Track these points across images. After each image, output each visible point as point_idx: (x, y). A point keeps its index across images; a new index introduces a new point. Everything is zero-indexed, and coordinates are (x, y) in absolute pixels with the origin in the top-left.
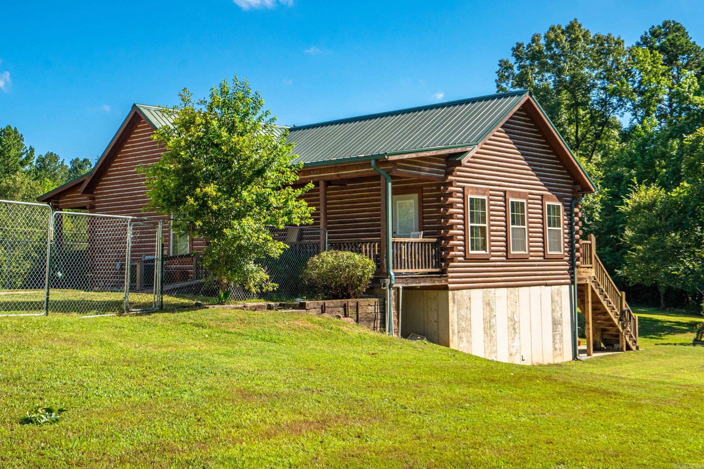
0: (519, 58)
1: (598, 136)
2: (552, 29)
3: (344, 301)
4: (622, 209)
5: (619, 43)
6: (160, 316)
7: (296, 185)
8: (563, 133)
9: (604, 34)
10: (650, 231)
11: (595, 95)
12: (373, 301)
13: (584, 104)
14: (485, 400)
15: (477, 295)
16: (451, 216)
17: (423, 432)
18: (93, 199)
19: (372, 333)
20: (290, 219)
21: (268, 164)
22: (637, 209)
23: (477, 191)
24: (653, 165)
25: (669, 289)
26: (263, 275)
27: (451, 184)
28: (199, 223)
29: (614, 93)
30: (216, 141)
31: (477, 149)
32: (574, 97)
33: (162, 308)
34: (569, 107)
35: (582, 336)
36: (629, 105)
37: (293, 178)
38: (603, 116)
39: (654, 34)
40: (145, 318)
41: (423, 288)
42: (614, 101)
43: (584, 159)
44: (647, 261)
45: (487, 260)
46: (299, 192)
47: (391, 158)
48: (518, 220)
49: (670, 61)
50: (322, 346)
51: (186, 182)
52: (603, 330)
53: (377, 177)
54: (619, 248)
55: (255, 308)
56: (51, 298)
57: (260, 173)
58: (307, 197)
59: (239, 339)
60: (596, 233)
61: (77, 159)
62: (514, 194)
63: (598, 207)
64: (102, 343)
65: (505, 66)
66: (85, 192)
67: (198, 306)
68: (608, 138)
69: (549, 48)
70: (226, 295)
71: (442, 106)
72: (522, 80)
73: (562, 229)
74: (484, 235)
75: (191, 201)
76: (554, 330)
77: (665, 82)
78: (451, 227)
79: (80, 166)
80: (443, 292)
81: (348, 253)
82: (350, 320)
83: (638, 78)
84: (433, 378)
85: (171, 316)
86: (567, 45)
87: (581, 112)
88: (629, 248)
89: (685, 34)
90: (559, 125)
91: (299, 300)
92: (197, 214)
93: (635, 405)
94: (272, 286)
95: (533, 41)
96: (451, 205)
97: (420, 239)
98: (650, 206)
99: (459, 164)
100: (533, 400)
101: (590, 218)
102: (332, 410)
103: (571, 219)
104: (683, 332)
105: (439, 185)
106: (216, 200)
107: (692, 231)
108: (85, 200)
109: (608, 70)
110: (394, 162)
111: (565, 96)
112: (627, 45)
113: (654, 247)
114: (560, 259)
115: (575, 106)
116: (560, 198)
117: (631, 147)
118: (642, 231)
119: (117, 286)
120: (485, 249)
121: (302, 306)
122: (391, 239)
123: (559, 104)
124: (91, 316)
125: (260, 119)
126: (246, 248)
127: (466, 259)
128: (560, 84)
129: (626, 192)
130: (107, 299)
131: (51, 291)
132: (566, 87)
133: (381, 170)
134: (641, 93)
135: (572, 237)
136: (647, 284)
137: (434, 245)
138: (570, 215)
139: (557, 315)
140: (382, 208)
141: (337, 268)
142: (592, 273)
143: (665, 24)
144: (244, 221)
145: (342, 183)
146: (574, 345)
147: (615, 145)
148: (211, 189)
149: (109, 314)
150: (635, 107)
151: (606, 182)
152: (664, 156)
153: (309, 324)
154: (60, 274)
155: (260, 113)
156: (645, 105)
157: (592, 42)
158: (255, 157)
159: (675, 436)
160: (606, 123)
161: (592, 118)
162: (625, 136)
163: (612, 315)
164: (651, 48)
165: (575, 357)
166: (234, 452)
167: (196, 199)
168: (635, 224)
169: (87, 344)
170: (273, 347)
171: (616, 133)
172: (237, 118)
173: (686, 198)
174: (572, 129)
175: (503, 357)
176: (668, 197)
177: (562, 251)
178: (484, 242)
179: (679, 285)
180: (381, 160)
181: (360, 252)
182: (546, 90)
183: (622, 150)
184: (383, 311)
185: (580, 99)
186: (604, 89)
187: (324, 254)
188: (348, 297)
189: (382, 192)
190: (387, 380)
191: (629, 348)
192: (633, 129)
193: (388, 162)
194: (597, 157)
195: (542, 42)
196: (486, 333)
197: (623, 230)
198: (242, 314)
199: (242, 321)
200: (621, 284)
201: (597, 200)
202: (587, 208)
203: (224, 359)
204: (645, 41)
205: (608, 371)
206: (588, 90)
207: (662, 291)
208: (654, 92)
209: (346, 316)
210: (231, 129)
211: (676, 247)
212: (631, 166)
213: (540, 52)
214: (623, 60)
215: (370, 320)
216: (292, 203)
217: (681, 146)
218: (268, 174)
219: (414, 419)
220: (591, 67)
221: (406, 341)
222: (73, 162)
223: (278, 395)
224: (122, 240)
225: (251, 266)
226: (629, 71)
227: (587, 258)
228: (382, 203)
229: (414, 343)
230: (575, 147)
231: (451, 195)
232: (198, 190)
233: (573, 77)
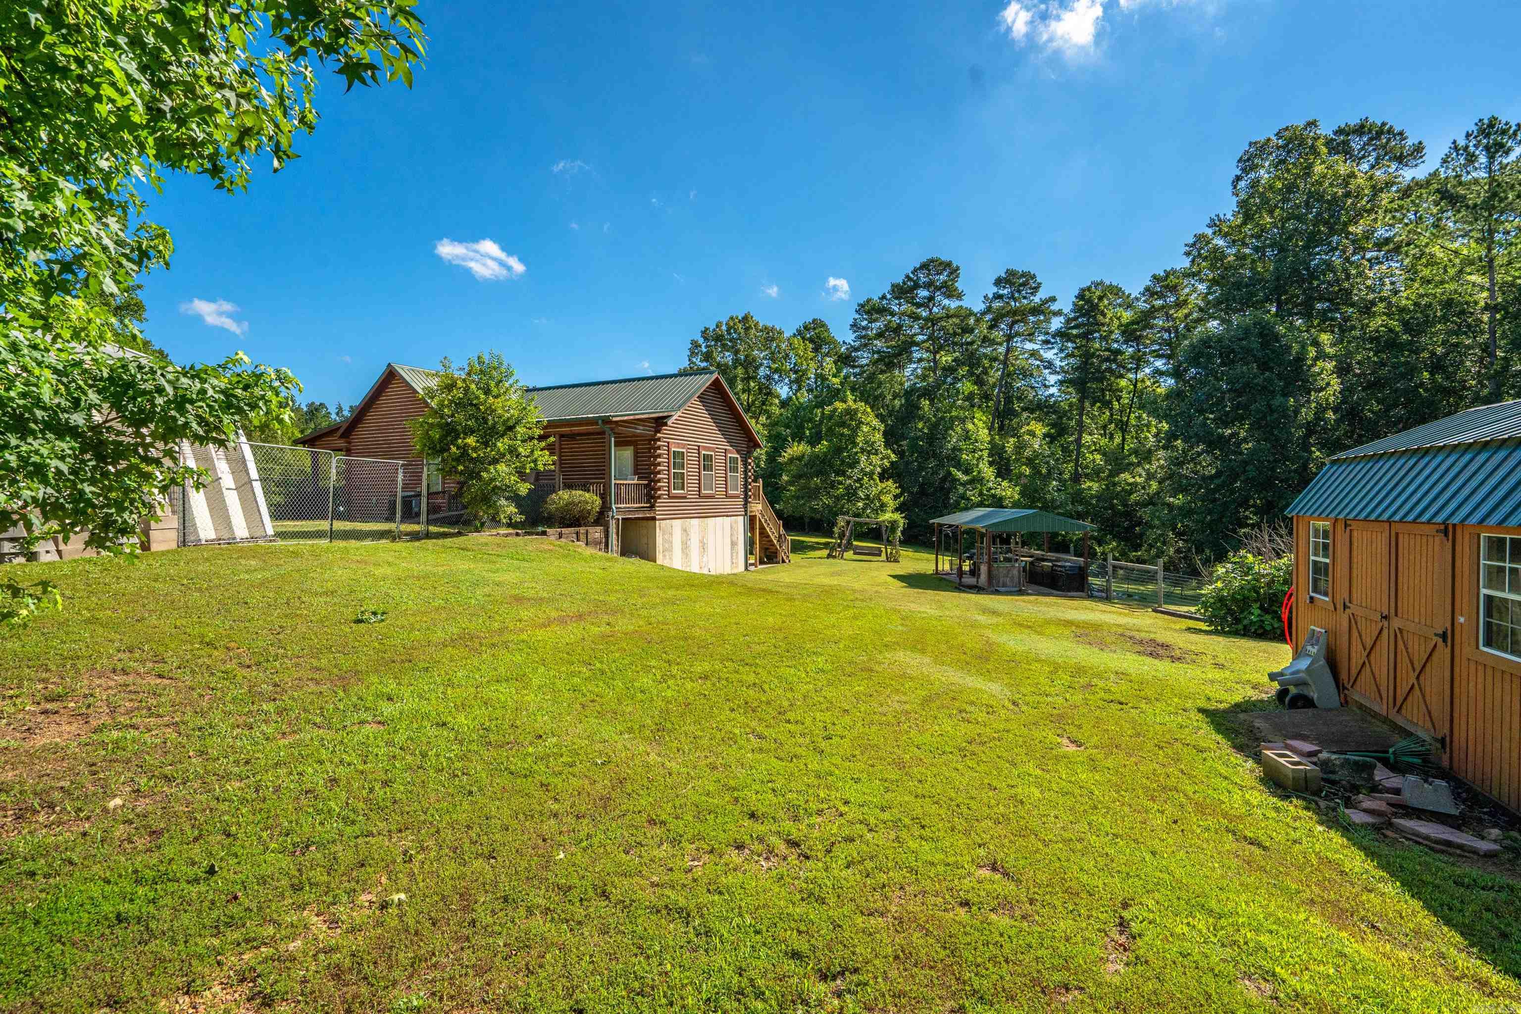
0: (706, 339)
1: (764, 404)
2: (732, 318)
3: (577, 529)
4: (780, 460)
5: (780, 333)
6: (430, 543)
7: (541, 438)
8: (739, 399)
9: (770, 325)
10: (800, 477)
11: (762, 372)
12: (599, 529)
13: (754, 378)
14: (689, 598)
15: (677, 523)
16: (659, 464)
17: (653, 620)
18: (350, 443)
19: (600, 553)
20: (536, 465)
21: (518, 422)
22: (792, 460)
23: (678, 445)
24: (803, 428)
25: (812, 518)
26: (512, 509)
27: (659, 439)
28: (461, 468)
29: (776, 371)
30: (475, 402)
31: (679, 413)
32: (747, 372)
33: (428, 536)
34: (743, 380)
35: (751, 553)
36: (787, 380)
37: (538, 432)
38: (767, 388)
39: (806, 328)
40: (417, 544)
41: (636, 519)
42: (776, 377)
43: (754, 421)
44: (798, 498)
45: (685, 498)
46: (543, 444)
47: (615, 419)
48: (708, 468)
49: (816, 350)
50: (564, 563)
51: (448, 433)
52: (767, 549)
53: (603, 433)
54: (777, 489)
55: (507, 535)
56: (335, 527)
57: (511, 428)
58: (550, 448)
59: (499, 559)
60: (762, 477)
61: (313, 403)
62: (705, 448)
63: (764, 457)
64: (389, 564)
65: (695, 345)
66: (342, 437)
67: (459, 534)
68: (771, 404)
69: (729, 333)
70: (483, 524)
71: (652, 378)
72: (708, 357)
73: (740, 475)
74: (683, 479)
75: (454, 449)
76: (732, 549)
77: (812, 365)
78: (659, 472)
79: (316, 410)
80: (651, 523)
81: (581, 492)
82: (582, 544)
83: (793, 360)
84: (650, 585)
85: (440, 542)
86: (742, 331)
87: (752, 384)
88: (785, 489)
89: (827, 330)
90: (736, 394)
91: (540, 529)
92: (458, 460)
93: (790, 599)
94: (519, 518)
95: (717, 326)
96: (659, 456)
97: (636, 482)
98: (800, 458)
99: (666, 424)
100: (722, 598)
101: (758, 466)
102: (584, 608)
103: (746, 468)
104: (820, 549)
105: (650, 440)
106: (475, 449)
107: (829, 476)
108: (341, 443)
109: (772, 353)
110: (616, 422)
111: (740, 371)
112: (787, 335)
113: (803, 488)
114: (738, 497)
115: (747, 379)
116: (738, 452)
117: (787, 413)
118: (794, 477)
119: (390, 518)
120: (683, 489)
121: (544, 533)
122: (613, 482)
123: (736, 377)
124: (368, 543)
125: (511, 386)
126: (500, 488)
127: (670, 497)
128: (736, 361)
129: (783, 448)
130: (375, 528)
131: (335, 522)
132: (741, 364)
133: (607, 427)
134: (796, 372)
135: (746, 481)
136: (797, 515)
137: (646, 486)
138: (745, 464)
139: (735, 539)
140: (607, 456)
141: (572, 503)
142: (760, 507)
143: (814, 321)
144: (498, 467)
145: (572, 437)
146: (746, 559)
147: (776, 410)
148: (471, 441)
149: (384, 541)
150: (791, 382)
151: (770, 438)
152: (810, 420)
153: (551, 547)
154: (342, 509)
155: (511, 381)
156: (798, 381)
157: (761, 331)
158: (507, 415)
159: (816, 617)
160: (770, 394)
161: (760, 389)
162: (784, 404)
163: (773, 538)
164: (803, 338)
165: (746, 569)
166: (524, 637)
167: (458, 449)
168: (789, 471)
169: (377, 565)
170: (526, 564)
171: (777, 401)
172: (492, 384)
173: (825, 453)
174: (744, 397)
175: (695, 569)
176: (813, 452)
177: (739, 491)
178: (683, 483)
179: (818, 516)
180: (606, 421)
181: (588, 491)
182: (726, 365)
183: (781, 415)
184: (607, 537)
185: (751, 373)
186: (769, 367)
187: (561, 493)
188: (580, 526)
189: (607, 444)
190: (618, 587)
191: (783, 561)
192: (790, 398)
193: (611, 422)
194: (763, 419)
195: (724, 328)
196: (683, 552)
197: (781, 475)
198: (498, 540)
199: (499, 545)
200: (779, 515)
201: (763, 452)
202: (756, 458)
203: (491, 575)
204: (800, 333)
205: (770, 577)
206: (757, 368)
207: (807, 520)
208: (805, 372)
209: (578, 540)
210: (487, 392)
211: (817, 489)
212: (787, 426)
213: (723, 336)
214: (783, 346)
215: (596, 543)
216: (537, 453)
217: (823, 413)
218: (518, 429)
219: (643, 612)
220: (759, 349)
221: (626, 559)
222: (308, 405)
223: (541, 599)
224: (394, 481)
225: (503, 502)
226: (787, 355)
227: (756, 496)
228: (607, 452)
229: (631, 560)
230: (748, 410)
231: (659, 448)
232: (460, 441)
233: (747, 356)
